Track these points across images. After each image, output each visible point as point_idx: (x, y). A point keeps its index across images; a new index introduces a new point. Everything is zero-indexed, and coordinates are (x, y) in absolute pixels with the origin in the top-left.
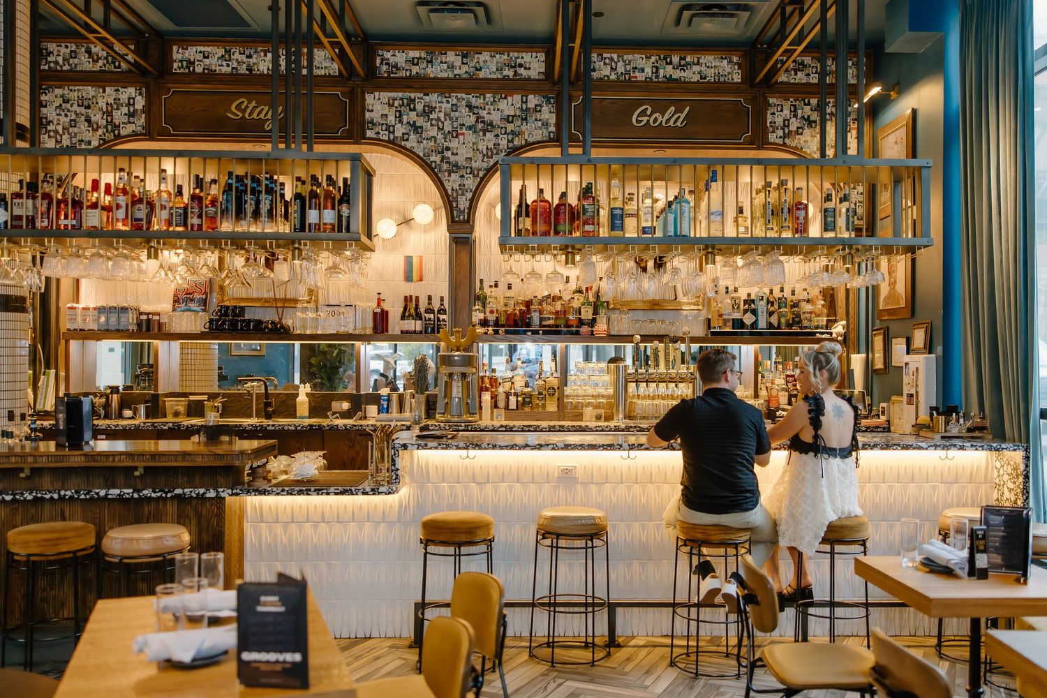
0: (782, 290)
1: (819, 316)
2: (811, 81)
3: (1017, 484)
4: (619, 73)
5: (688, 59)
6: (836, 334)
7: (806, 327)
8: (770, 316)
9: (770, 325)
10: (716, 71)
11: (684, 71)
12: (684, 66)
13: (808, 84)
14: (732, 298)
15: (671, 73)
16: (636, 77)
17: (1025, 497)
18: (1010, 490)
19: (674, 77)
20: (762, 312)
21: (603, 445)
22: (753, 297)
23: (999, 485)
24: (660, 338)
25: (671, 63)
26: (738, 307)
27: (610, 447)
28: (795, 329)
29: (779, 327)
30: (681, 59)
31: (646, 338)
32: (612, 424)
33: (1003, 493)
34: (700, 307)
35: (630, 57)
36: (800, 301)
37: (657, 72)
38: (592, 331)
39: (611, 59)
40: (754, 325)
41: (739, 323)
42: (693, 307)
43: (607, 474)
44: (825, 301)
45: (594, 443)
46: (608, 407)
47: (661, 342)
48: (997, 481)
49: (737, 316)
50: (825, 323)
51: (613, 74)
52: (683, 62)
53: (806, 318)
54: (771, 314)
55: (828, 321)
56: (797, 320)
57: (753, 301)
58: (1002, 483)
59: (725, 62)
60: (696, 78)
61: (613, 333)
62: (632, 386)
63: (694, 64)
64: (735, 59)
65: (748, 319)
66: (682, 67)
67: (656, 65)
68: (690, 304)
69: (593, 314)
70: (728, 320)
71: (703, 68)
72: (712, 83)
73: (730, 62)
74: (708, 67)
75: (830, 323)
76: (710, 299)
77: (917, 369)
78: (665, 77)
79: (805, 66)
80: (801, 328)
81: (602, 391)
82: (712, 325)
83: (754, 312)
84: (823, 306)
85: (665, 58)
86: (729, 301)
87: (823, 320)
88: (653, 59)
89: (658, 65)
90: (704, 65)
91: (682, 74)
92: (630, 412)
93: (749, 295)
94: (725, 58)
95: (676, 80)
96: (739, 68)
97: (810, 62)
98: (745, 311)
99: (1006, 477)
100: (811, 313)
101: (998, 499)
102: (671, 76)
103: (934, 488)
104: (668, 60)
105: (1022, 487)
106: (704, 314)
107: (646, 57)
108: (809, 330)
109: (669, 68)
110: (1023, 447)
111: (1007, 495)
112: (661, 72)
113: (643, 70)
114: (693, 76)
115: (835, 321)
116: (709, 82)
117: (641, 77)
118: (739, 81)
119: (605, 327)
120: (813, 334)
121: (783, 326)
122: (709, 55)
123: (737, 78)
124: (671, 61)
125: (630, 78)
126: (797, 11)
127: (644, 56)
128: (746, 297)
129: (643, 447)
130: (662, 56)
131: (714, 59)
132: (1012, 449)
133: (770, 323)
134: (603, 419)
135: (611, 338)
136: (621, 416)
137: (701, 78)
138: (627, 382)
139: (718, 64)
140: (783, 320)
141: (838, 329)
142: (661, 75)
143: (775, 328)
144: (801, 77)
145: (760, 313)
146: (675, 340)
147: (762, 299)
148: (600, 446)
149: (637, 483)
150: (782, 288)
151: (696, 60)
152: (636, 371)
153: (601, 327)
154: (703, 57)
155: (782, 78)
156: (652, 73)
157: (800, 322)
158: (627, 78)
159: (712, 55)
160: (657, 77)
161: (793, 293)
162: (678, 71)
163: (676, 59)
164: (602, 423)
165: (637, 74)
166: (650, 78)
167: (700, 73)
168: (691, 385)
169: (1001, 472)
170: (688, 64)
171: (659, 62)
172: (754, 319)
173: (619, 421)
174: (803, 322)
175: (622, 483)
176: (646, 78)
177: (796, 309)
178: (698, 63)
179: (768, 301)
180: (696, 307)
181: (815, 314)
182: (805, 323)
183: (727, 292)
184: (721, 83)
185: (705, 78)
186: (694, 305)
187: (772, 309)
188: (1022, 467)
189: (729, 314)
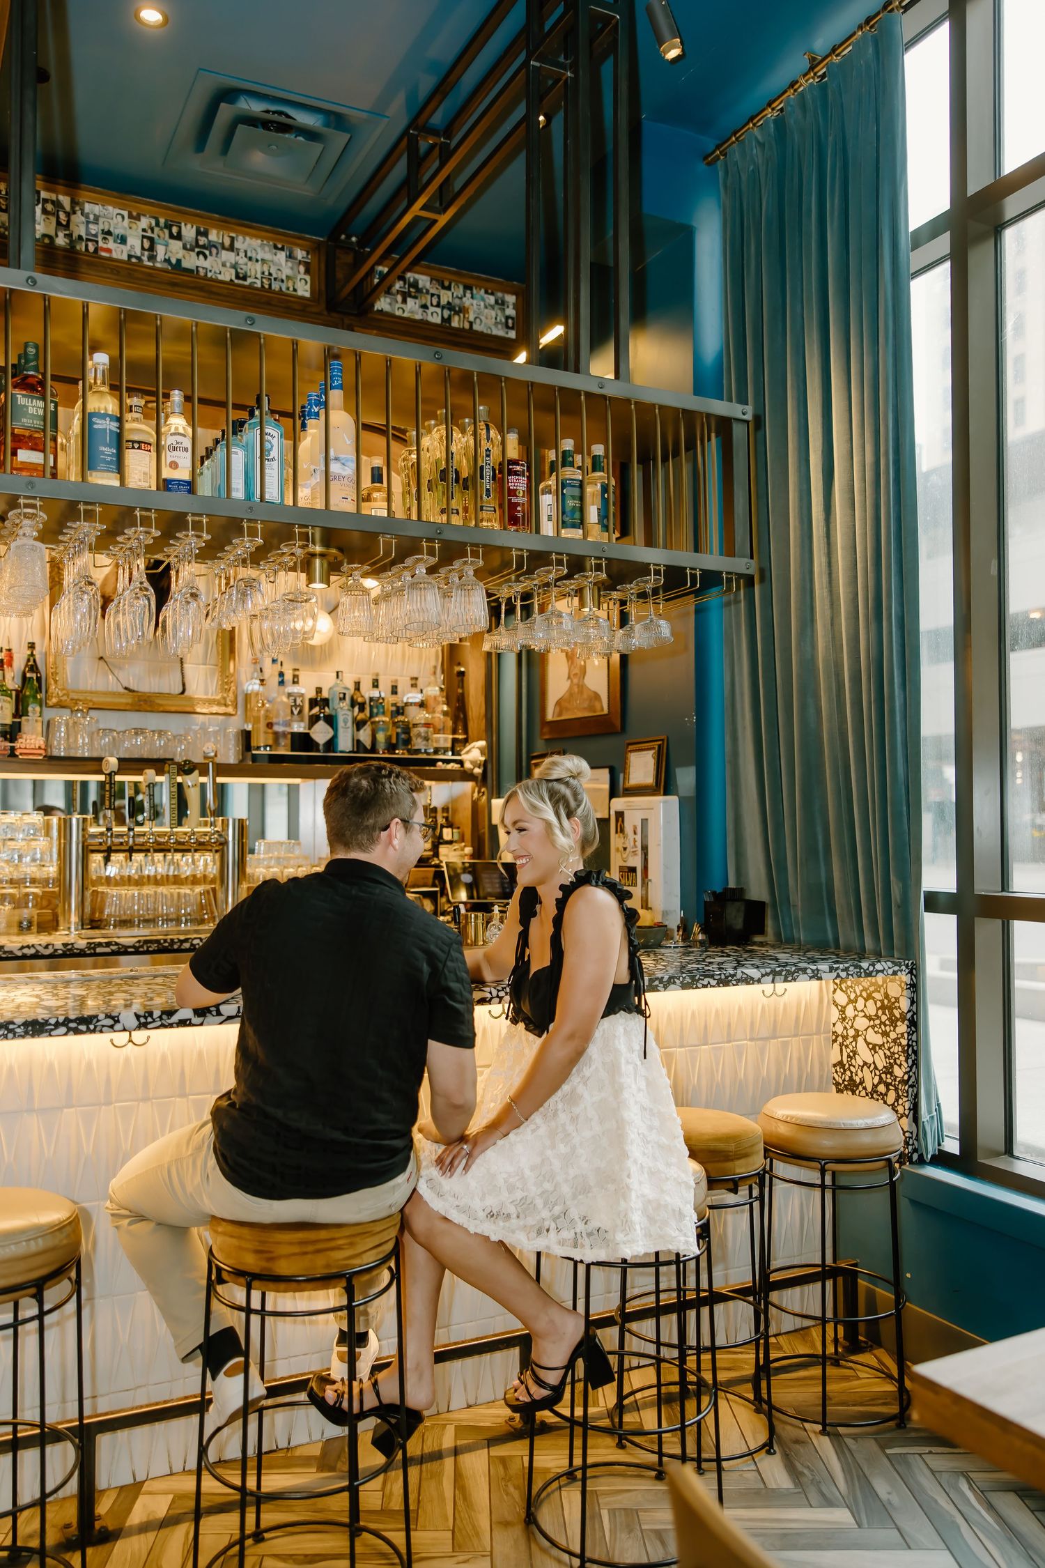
0: (375, 684)
1: (437, 731)
2: (430, 319)
3: (893, 1035)
4: (75, 236)
5: (214, 236)
6: (472, 762)
7: (418, 751)
8: (358, 729)
9: (358, 744)
10: (266, 269)
11: (206, 257)
12: (204, 247)
13: (424, 323)
14: (289, 695)
15: (180, 256)
16: (109, 251)
17: (910, 1061)
18: (874, 1048)
19: (185, 264)
20: (345, 722)
21: (67, 1021)
22: (325, 694)
23: (845, 1037)
24: (159, 764)
25: (179, 237)
26: (300, 712)
27: (84, 1024)
28: (400, 753)
29: (374, 749)
30: (199, 233)
31: (130, 765)
32: (58, 939)
33: (855, 1053)
34: (230, 710)
35: (97, 209)
36: (407, 704)
37: (152, 248)
38: (13, 749)
39: (57, 204)
40: (331, 744)
41: (302, 741)
42: (215, 709)
43: (70, 1086)
44: (448, 704)
45: (41, 1015)
46: (45, 903)
47: (160, 772)
48: (839, 1029)
49: (299, 727)
50: (449, 745)
51: (61, 234)
52: (202, 240)
53: (419, 735)
54: (359, 725)
55: (454, 741)
56: (405, 734)
57: (326, 702)
58: (851, 1032)
59: (282, 256)
60: (227, 275)
61: (55, 753)
62: (98, 858)
63: (224, 248)
64: (300, 254)
65: (321, 733)
66: (202, 250)
67: (149, 234)
68: (211, 702)
69: (14, 716)
70: (284, 734)
71: (242, 260)
72: (257, 289)
73: (291, 256)
74: (250, 259)
75: (456, 746)
76: (247, 697)
77: (644, 822)
78: (167, 261)
79: (419, 290)
80: (409, 752)
81: (30, 870)
82: (254, 743)
83: (331, 720)
84: (445, 714)
85: (168, 227)
86: (285, 699)
87: (444, 740)
88: (145, 222)
89: (155, 236)
90: (242, 254)
91: (201, 262)
92: (93, 911)
93: (319, 690)
94: (282, 249)
95: (191, 271)
96: (307, 271)
97: (428, 285)
98: (314, 720)
99: (861, 1023)
100: (427, 725)
101: (841, 1064)
102: (179, 261)
103: (740, 1051)
104: (175, 230)
105: (904, 1042)
106: (235, 725)
107: (130, 216)
108: (424, 756)
109: (176, 245)
110: (907, 966)
111: (864, 1054)
112: (160, 251)
113: (123, 240)
114: (223, 270)
115: (466, 741)
116: (251, 287)
117: (119, 253)
118: (307, 295)
119: (40, 741)
120: (433, 762)
121: (381, 744)
122: (252, 236)
123: (304, 290)
124: (179, 232)
125: (96, 250)
126: (436, 151)
127: (126, 214)
128: (312, 694)
129: (175, 1019)
130: (162, 221)
131: (262, 246)
132: (890, 971)
133: (358, 741)
134: (34, 928)
135: (54, 762)
136: (74, 918)
137: (237, 277)
138: (87, 851)
139: (268, 256)
140: (381, 737)
141: (473, 754)
142: (160, 257)
143: (366, 751)
144: (411, 308)
145: (341, 724)
146: (187, 768)
147: (344, 698)
148: (57, 1025)
149: (146, 1099)
150: (376, 681)
151: (227, 242)
152: (109, 829)
153: (31, 740)
154: (240, 238)
155: (383, 304)
156: (143, 248)
157: (408, 742)
158: (91, 248)
159: (257, 237)
160: (152, 258)
161: (394, 691)
162: (193, 254)
163: (189, 232)
164: (36, 940)
165: (111, 244)
166: (139, 258)
167: (234, 266)
168: (217, 856)
169: (850, 1012)
170: (210, 246)
171: (156, 230)
172: (330, 733)
173: (70, 934)
174: (414, 740)
175: (108, 1103)
176: (130, 256)
177: (401, 718)
178: (231, 248)
179: (353, 703)
180: (222, 709)
181: (434, 728)
182: (418, 744)
183: (282, 683)
184: (274, 292)
185: (244, 278)
186: (219, 704)
187: (361, 716)
188: (905, 1004)
189: (288, 724)
